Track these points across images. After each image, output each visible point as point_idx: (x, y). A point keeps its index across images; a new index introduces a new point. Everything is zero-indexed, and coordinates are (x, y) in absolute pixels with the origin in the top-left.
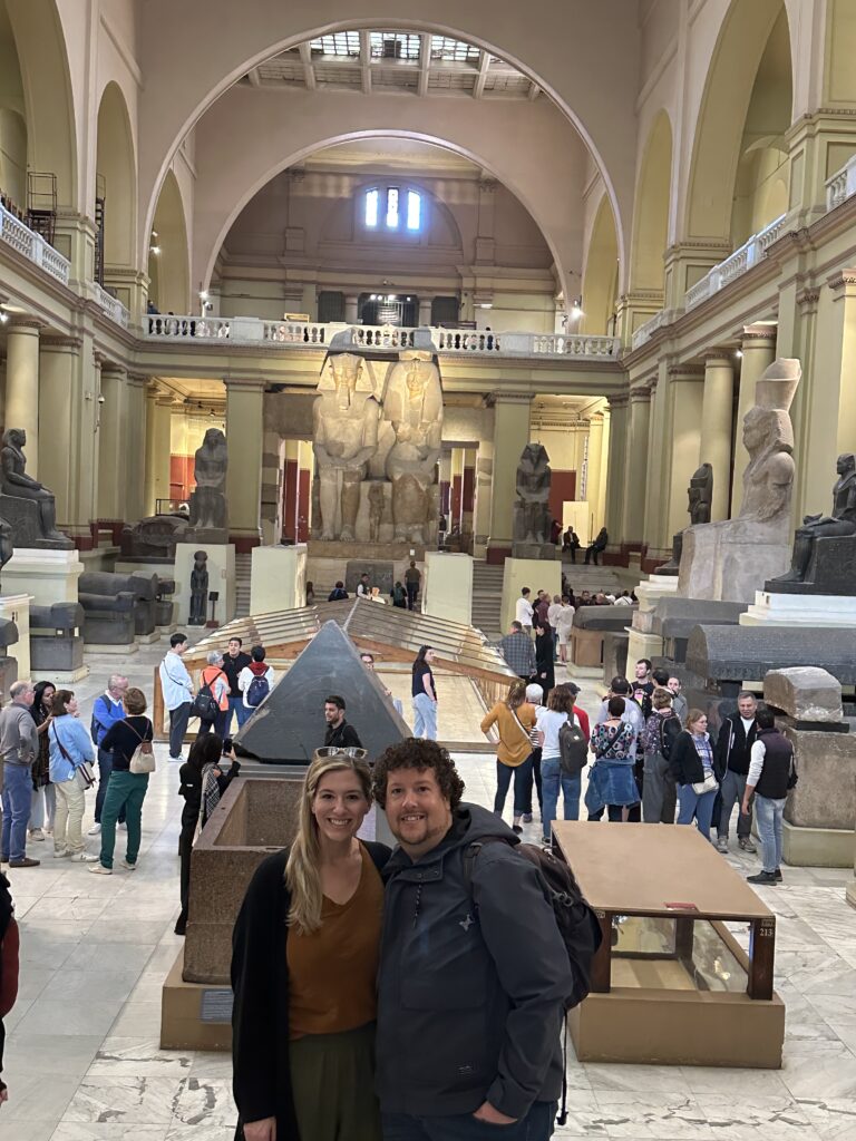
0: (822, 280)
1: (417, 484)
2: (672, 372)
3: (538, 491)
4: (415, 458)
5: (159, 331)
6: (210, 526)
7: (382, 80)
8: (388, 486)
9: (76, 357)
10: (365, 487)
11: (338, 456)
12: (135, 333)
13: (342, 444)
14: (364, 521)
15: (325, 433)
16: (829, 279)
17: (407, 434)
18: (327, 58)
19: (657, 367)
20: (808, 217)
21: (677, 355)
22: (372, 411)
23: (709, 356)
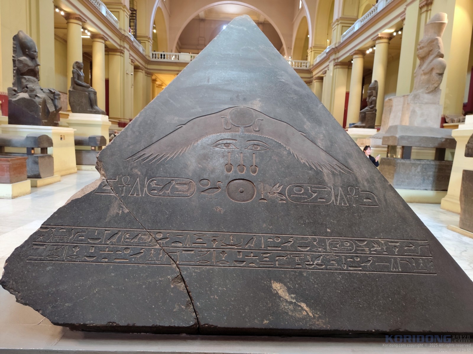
2: (336, 65)
5: (155, 57)
9: (122, 57)
12: (147, 57)
19: (328, 66)
21: (338, 59)
23: (355, 54)
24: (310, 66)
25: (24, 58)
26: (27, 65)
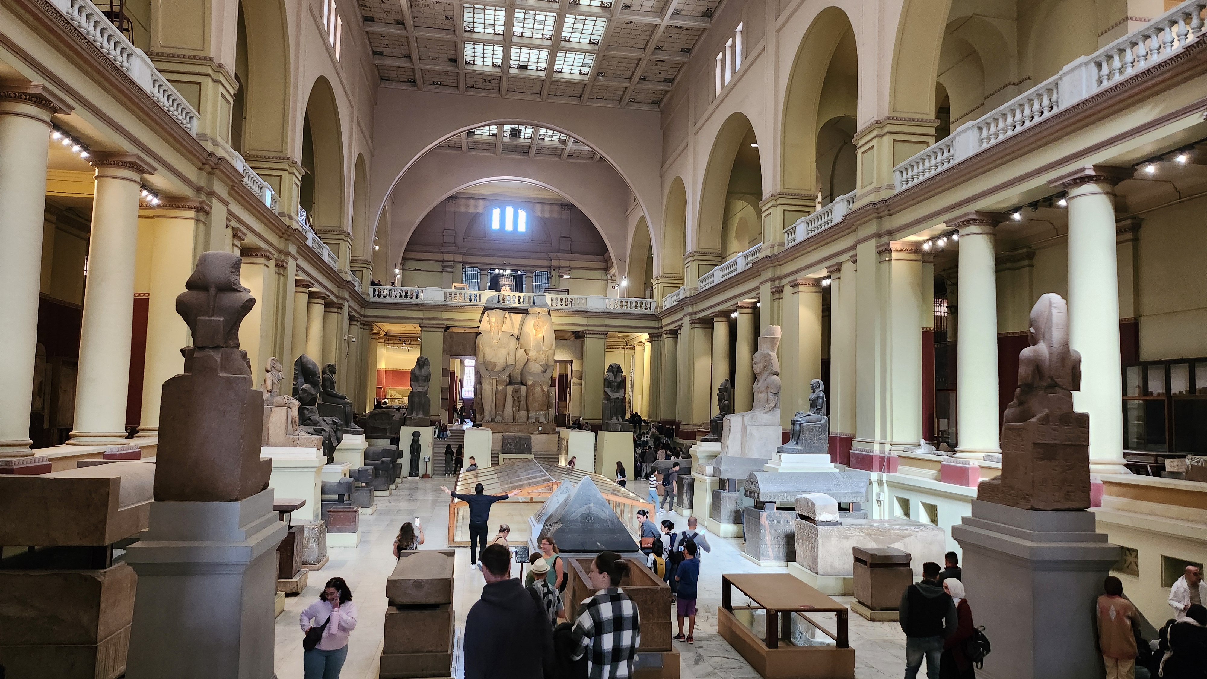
0: (785, 281)
1: (542, 387)
2: (693, 323)
3: (617, 391)
4: (539, 371)
5: (379, 296)
6: (421, 416)
7: (508, 149)
8: (523, 388)
9: (339, 315)
10: (510, 389)
11: (493, 371)
12: (367, 298)
13: (494, 362)
14: (509, 410)
15: (484, 357)
16: (790, 282)
17: (534, 358)
18: (475, 137)
19: (682, 319)
20: (776, 248)
21: (696, 313)
22: (513, 343)
23: (716, 316)
24: (657, 308)
25: (306, 386)
26: (311, 393)
